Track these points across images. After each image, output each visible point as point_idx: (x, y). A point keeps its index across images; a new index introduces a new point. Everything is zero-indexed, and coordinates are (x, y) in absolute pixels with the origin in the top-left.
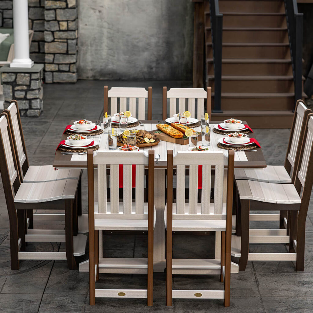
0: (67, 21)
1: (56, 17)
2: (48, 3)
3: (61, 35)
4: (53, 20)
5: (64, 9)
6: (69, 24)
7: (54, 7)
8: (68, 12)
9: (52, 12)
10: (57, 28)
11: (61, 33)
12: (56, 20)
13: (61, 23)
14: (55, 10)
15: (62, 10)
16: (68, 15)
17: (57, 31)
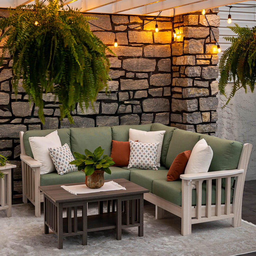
0: (210, 111)
1: (199, 107)
2: (191, 90)
3: (204, 128)
4: (196, 111)
5: (207, 97)
6: (213, 115)
7: (197, 95)
8: (211, 101)
9: (195, 101)
10: (200, 121)
11: (204, 125)
12: (198, 110)
13: (203, 114)
14: (198, 98)
15: (205, 98)
16: (211, 104)
17: (200, 124)
